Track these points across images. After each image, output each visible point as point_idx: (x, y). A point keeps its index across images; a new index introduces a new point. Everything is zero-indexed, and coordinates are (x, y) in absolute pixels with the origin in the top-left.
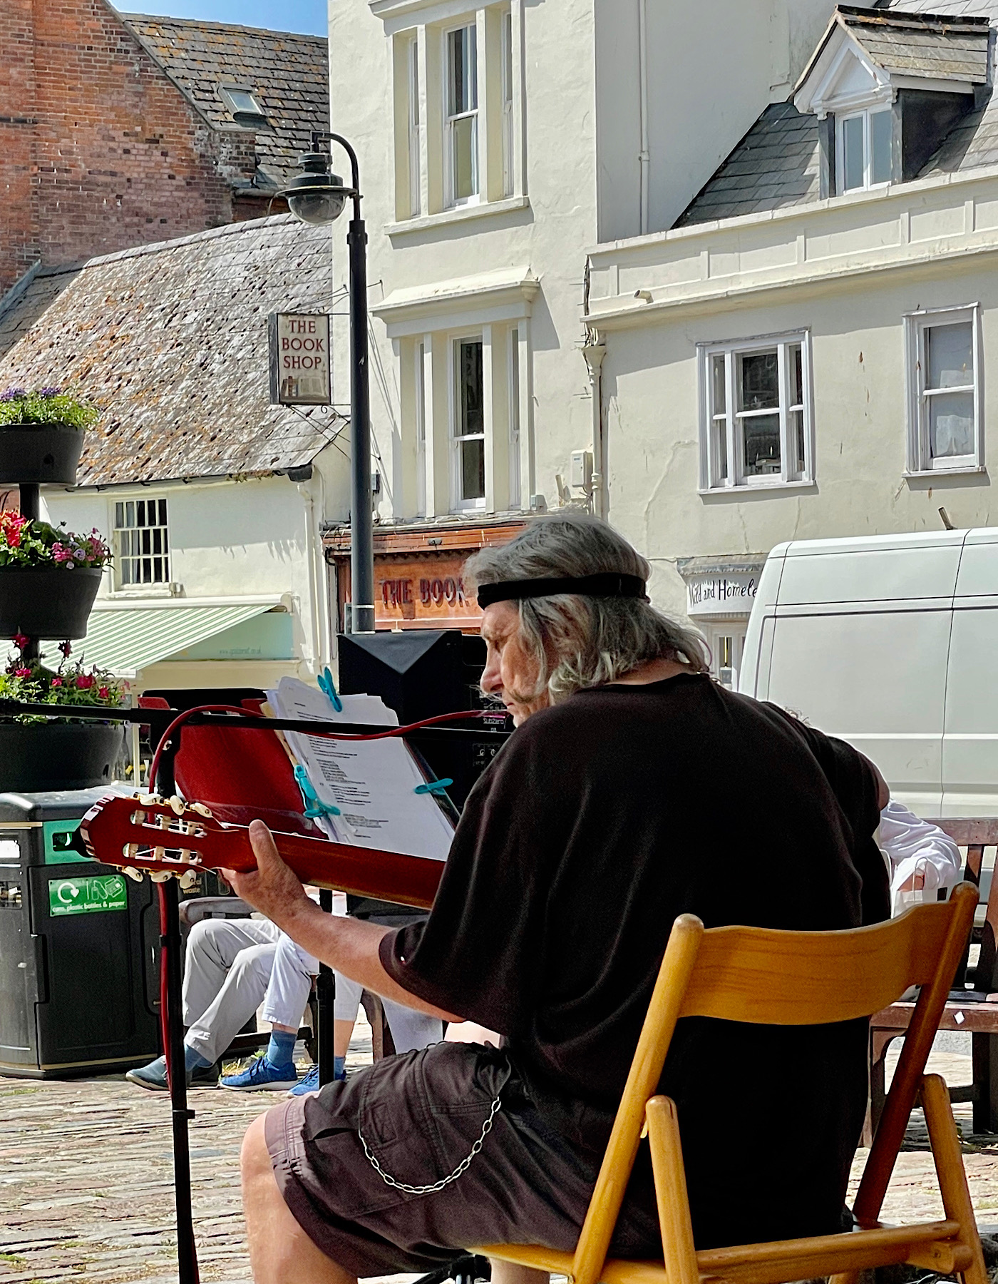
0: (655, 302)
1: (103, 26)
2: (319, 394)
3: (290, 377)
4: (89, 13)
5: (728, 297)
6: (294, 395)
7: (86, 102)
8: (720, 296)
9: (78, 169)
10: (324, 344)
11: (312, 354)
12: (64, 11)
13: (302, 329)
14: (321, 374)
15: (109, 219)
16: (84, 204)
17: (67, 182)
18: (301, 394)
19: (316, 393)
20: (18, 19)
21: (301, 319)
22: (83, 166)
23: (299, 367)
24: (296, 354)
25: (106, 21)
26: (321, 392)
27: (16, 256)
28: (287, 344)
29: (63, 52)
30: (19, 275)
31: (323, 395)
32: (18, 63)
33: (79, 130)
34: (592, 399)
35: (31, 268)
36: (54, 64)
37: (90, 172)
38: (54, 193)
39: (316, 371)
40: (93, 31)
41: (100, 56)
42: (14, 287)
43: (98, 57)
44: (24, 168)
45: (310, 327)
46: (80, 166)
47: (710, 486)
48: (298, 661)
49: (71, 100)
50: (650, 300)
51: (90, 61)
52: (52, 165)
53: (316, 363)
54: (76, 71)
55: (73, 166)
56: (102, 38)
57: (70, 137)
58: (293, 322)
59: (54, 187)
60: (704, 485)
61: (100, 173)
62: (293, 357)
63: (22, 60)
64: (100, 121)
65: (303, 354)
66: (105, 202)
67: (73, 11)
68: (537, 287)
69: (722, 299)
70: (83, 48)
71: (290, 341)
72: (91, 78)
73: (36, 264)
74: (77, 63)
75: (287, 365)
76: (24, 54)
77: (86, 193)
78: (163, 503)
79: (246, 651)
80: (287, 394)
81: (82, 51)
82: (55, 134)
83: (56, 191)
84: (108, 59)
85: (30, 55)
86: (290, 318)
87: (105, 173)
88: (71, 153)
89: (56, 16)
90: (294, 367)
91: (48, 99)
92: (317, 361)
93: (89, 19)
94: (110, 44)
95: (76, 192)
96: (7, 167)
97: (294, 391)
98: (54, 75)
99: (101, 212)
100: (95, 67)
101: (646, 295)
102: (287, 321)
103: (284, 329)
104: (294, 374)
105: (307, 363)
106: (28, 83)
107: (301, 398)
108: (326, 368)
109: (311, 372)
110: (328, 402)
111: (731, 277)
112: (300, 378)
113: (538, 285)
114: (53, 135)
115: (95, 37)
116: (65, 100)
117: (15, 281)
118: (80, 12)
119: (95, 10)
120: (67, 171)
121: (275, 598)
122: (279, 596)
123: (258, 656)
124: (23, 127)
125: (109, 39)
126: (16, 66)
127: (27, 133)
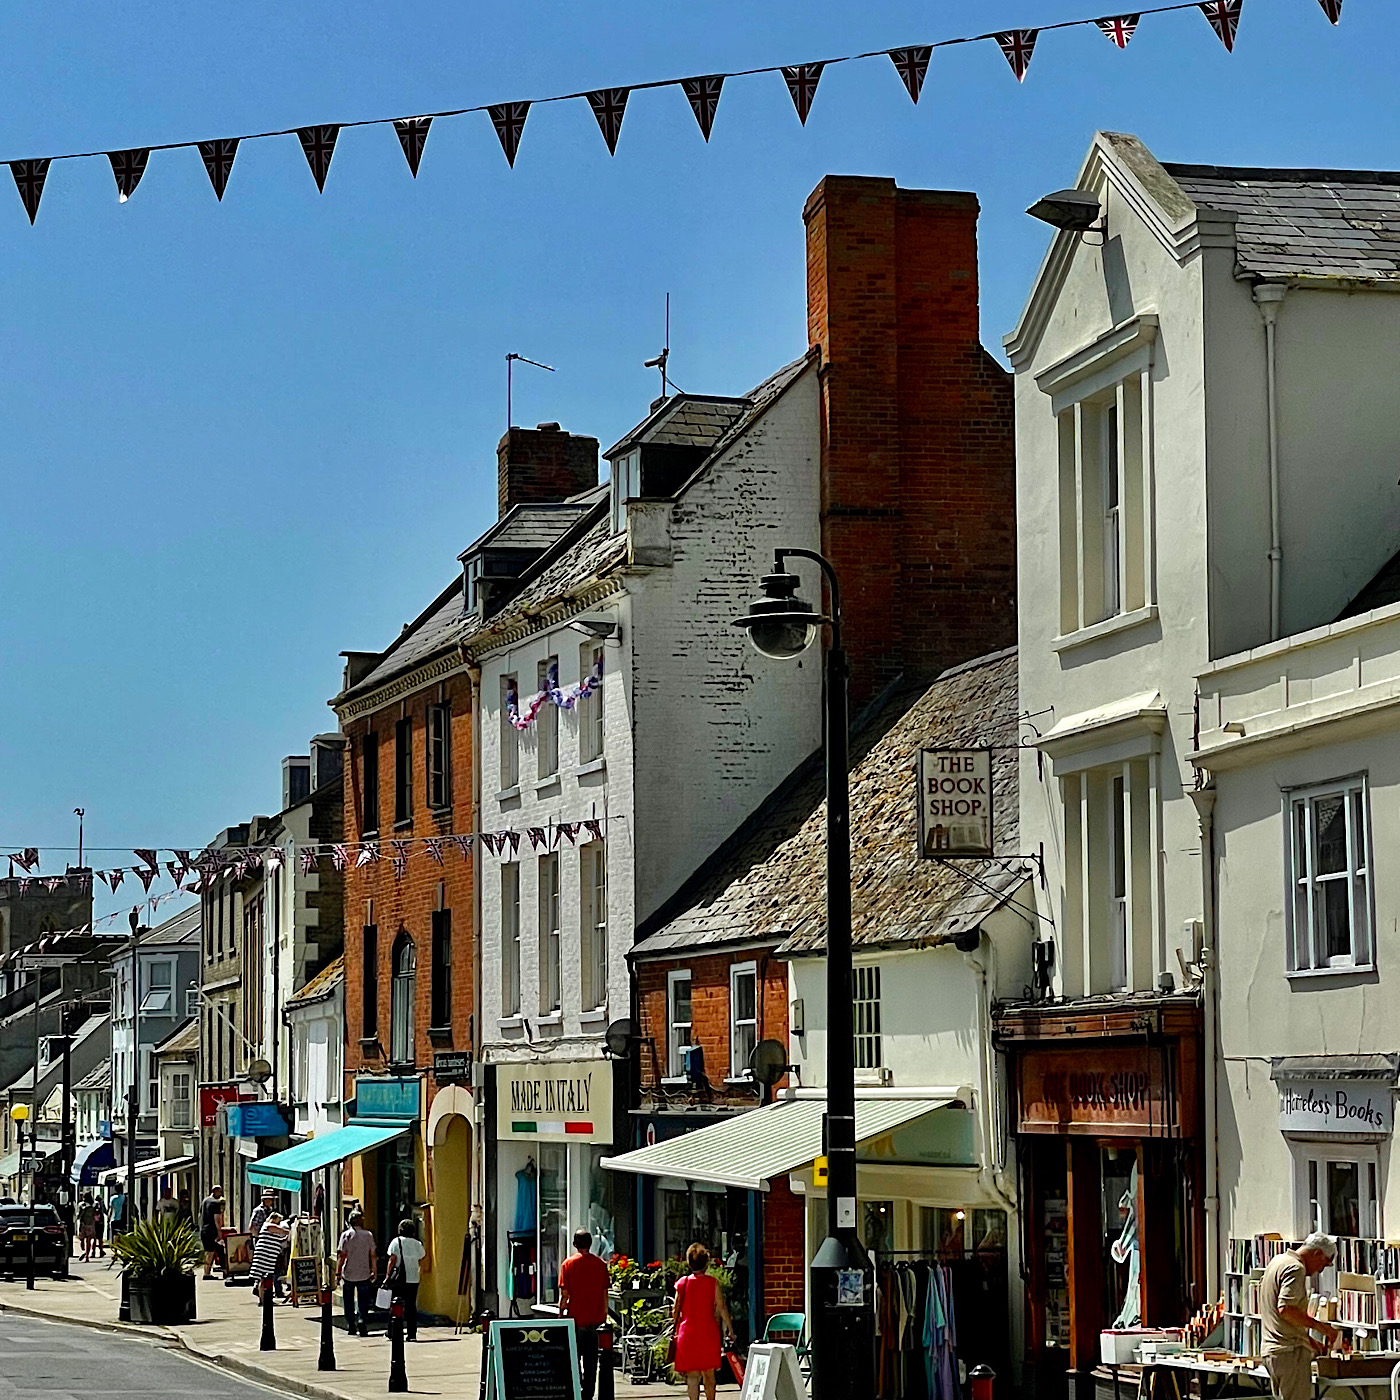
0: (1248, 736)
1: (995, 396)
2: (978, 845)
3: (939, 826)
4: (977, 382)
5: (1295, 732)
6: (944, 847)
7: (970, 485)
8: (1287, 730)
9: (962, 564)
10: (985, 785)
11: (969, 797)
12: (945, 382)
13: (955, 768)
14: (981, 821)
15: (999, 621)
16: (968, 605)
17: (946, 580)
18: (953, 845)
19: (972, 844)
20: (880, 396)
21: (954, 756)
22: (966, 559)
23: (951, 814)
24: (947, 797)
25: (998, 390)
26: (980, 843)
27: (872, 670)
28: (936, 785)
29: (944, 430)
30: (876, 691)
31: (982, 845)
32: (879, 447)
33: (961, 519)
34: (1200, 856)
35: (891, 683)
36: (931, 444)
37: (975, 567)
38: (929, 593)
39: (974, 817)
40: (982, 403)
41: (990, 431)
42: (869, 706)
43: (988, 433)
44: (884, 567)
45: (966, 764)
46: (963, 560)
47: (1296, 968)
48: (978, 1169)
49: (952, 485)
50: (1243, 734)
51: (977, 438)
52: (928, 561)
53: (974, 807)
54: (959, 451)
55: (955, 561)
56: (994, 410)
57: (951, 528)
58: (943, 759)
59: (930, 587)
60: (1290, 966)
61: (987, 567)
62: (943, 801)
63: (884, 443)
64: (989, 507)
65: (955, 797)
66: (994, 601)
67: (957, 382)
68: (1164, 716)
69: (1289, 734)
70: (968, 424)
71: (939, 782)
72: (978, 458)
73: (898, 677)
74: (961, 441)
75: (935, 811)
76: (886, 435)
77: (970, 591)
78: (877, 969)
79: (939, 1154)
80: (934, 846)
81: (967, 428)
82: (931, 525)
83: (932, 591)
84: (999, 434)
85: (893, 436)
86: (939, 755)
87: (995, 567)
88: (951, 546)
89: (935, 389)
90: (944, 813)
91: (924, 485)
92: (976, 804)
93: (977, 389)
94: (1002, 417)
95: (957, 591)
96: (862, 567)
97: (944, 842)
98: (932, 457)
99: (989, 613)
100: (983, 445)
101: (1239, 728)
102: (936, 758)
103: (932, 767)
104: (944, 822)
105: (962, 808)
106: (890, 468)
107: (953, 851)
108: (987, 814)
109: (967, 820)
110: (989, 854)
111: (1304, 706)
112: (953, 826)
113: (1164, 714)
114: (929, 526)
115: (984, 410)
116: (944, 485)
117: (871, 699)
118: (966, 382)
119: (985, 379)
120: (947, 567)
121: (951, 1092)
122: (955, 1089)
123: (947, 1161)
124: (883, 520)
125: (1002, 411)
126: (876, 450)
127: (888, 526)
